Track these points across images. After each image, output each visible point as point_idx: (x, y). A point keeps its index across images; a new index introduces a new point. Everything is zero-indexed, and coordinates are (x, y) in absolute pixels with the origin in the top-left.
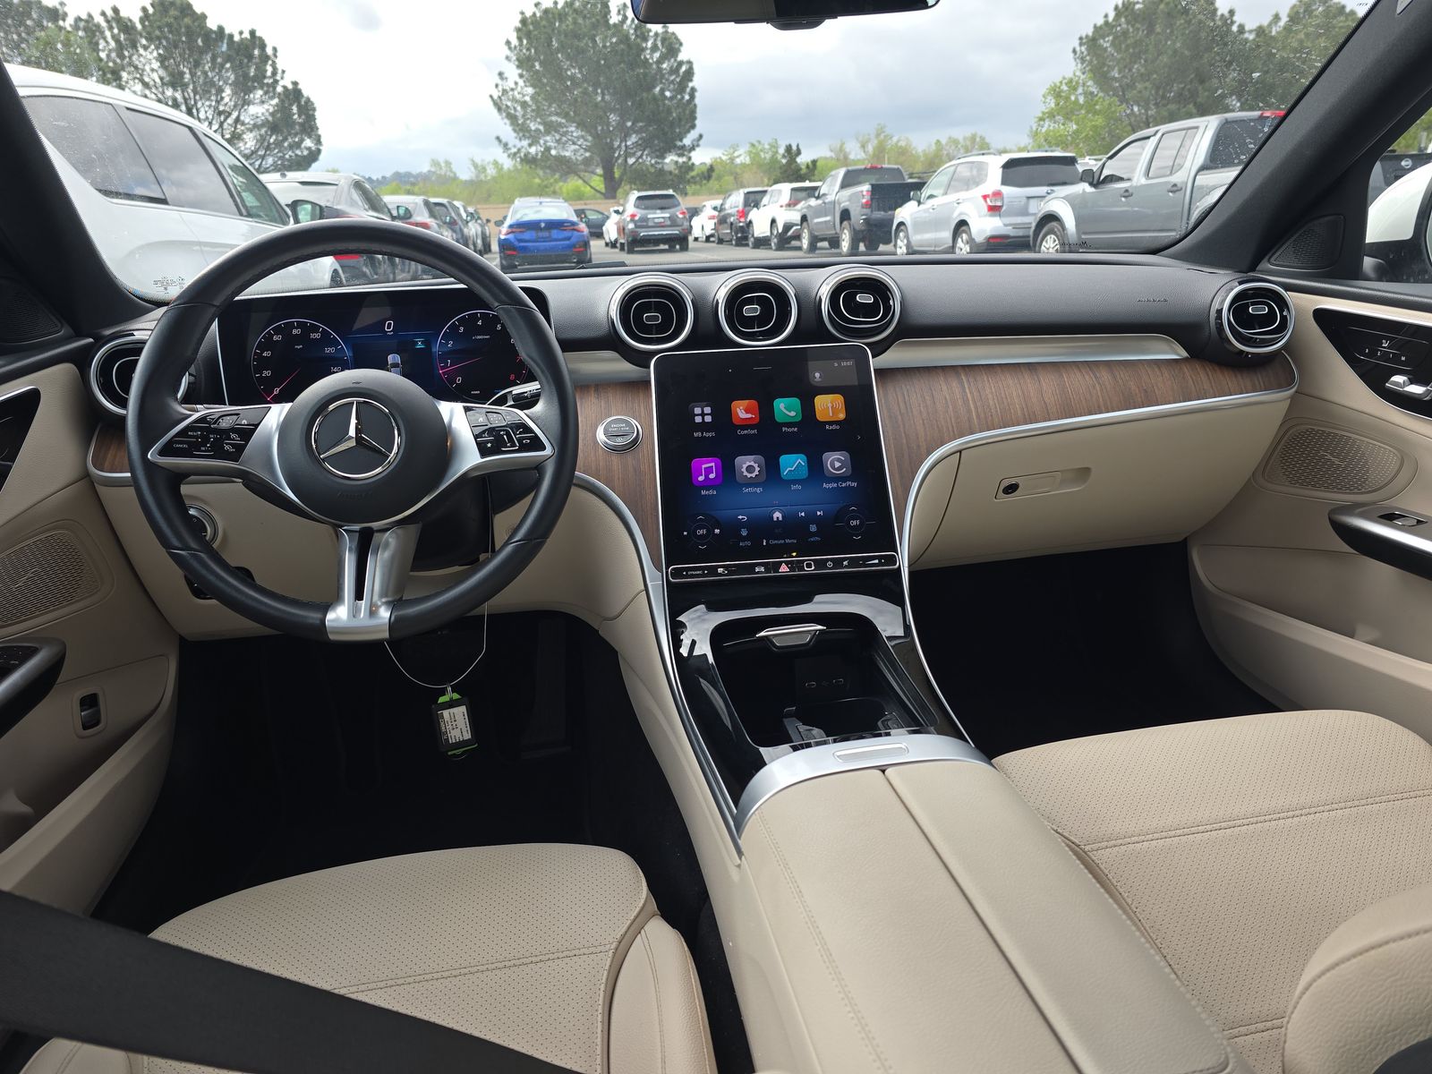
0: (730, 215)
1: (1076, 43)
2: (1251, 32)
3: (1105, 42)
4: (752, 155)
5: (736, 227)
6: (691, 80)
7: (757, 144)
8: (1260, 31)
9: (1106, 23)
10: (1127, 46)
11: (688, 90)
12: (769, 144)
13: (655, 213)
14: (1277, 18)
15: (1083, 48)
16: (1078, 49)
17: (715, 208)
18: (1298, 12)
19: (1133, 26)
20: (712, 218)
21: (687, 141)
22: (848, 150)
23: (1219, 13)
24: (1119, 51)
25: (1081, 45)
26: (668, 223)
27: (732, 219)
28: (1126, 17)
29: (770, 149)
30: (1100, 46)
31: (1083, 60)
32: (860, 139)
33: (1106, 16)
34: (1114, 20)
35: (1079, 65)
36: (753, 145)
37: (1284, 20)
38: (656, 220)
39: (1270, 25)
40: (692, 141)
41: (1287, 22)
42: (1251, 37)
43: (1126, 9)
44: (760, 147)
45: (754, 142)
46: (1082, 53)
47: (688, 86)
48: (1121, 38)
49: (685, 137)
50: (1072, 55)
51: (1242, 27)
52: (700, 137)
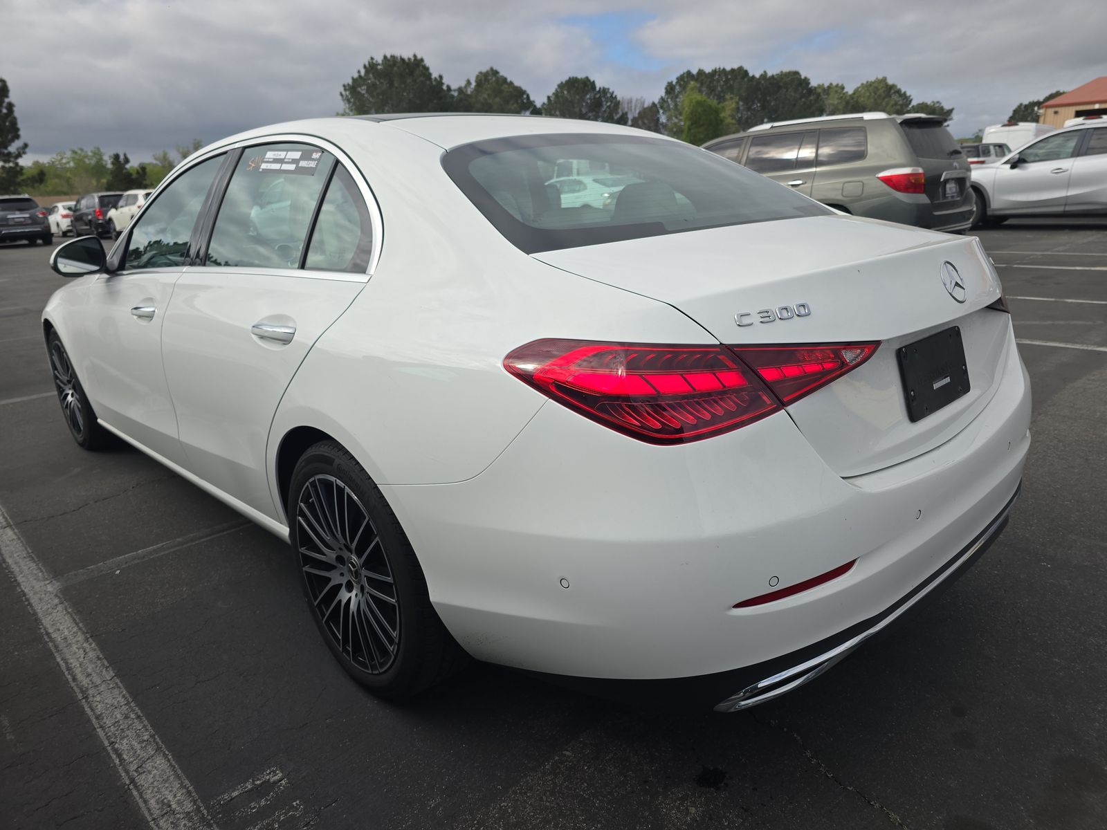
0: (87, 215)
1: (342, 89)
2: (455, 90)
3: (362, 90)
4: (76, 161)
5: (96, 224)
6: (7, 97)
7: (79, 152)
8: (460, 90)
9: (360, 76)
10: (378, 94)
11: (5, 105)
12: (92, 152)
13: (14, 214)
14: (469, 83)
15: (348, 93)
16: (344, 93)
17: (70, 209)
18: (481, 80)
19: (379, 81)
20: (65, 216)
21: (13, 148)
22: (171, 159)
23: (433, 77)
24: (372, 96)
25: (345, 90)
26: (30, 222)
27: (90, 217)
28: (373, 74)
29: (93, 156)
30: (359, 93)
31: (349, 101)
32: (181, 150)
33: (359, 72)
34: (365, 75)
35: (347, 105)
36: (75, 152)
37: (474, 84)
38: (17, 220)
39: (466, 87)
40: (18, 149)
41: (475, 86)
42: (456, 94)
43: (371, 67)
44: (83, 154)
45: (76, 150)
46: (347, 96)
47: (4, 102)
48: (372, 88)
49: (10, 145)
50: (340, 97)
51: (449, 87)
52: (26, 146)
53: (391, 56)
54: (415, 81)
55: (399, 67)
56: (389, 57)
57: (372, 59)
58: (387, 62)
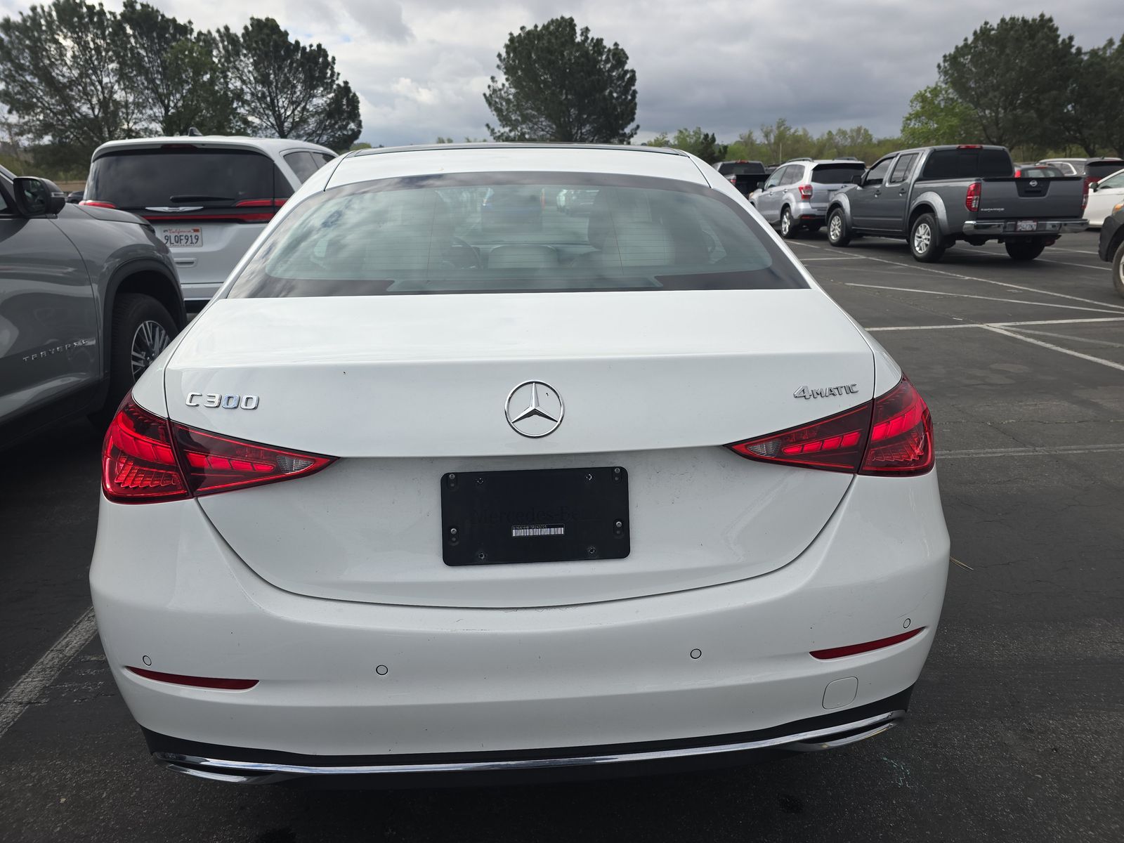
1: (941, 61)
2: (1085, 54)
3: (965, 59)
4: (680, 140)
6: (634, 85)
7: (684, 131)
8: (1094, 53)
9: (966, 45)
10: (983, 63)
11: (631, 92)
12: (694, 132)
14: (1111, 42)
15: (947, 64)
16: (942, 64)
19: (989, 48)
21: (627, 130)
22: (754, 138)
23: (1060, 39)
24: (976, 66)
25: (945, 61)
28: (983, 41)
29: (694, 135)
30: (961, 63)
31: (946, 73)
32: (764, 130)
33: (966, 40)
34: (973, 42)
35: (942, 78)
36: (681, 132)
37: (1117, 44)
39: (1105, 48)
40: (632, 130)
41: (1119, 46)
42: (1086, 58)
43: (983, 34)
44: (687, 134)
45: (682, 129)
46: (945, 67)
47: (631, 89)
48: (977, 57)
49: (626, 127)
50: (937, 69)
51: (1079, 50)
52: (638, 127)
53: (1011, 19)
54: (1034, 46)
55: (1017, 31)
56: (1007, 19)
57: (986, 23)
58: (1004, 25)
